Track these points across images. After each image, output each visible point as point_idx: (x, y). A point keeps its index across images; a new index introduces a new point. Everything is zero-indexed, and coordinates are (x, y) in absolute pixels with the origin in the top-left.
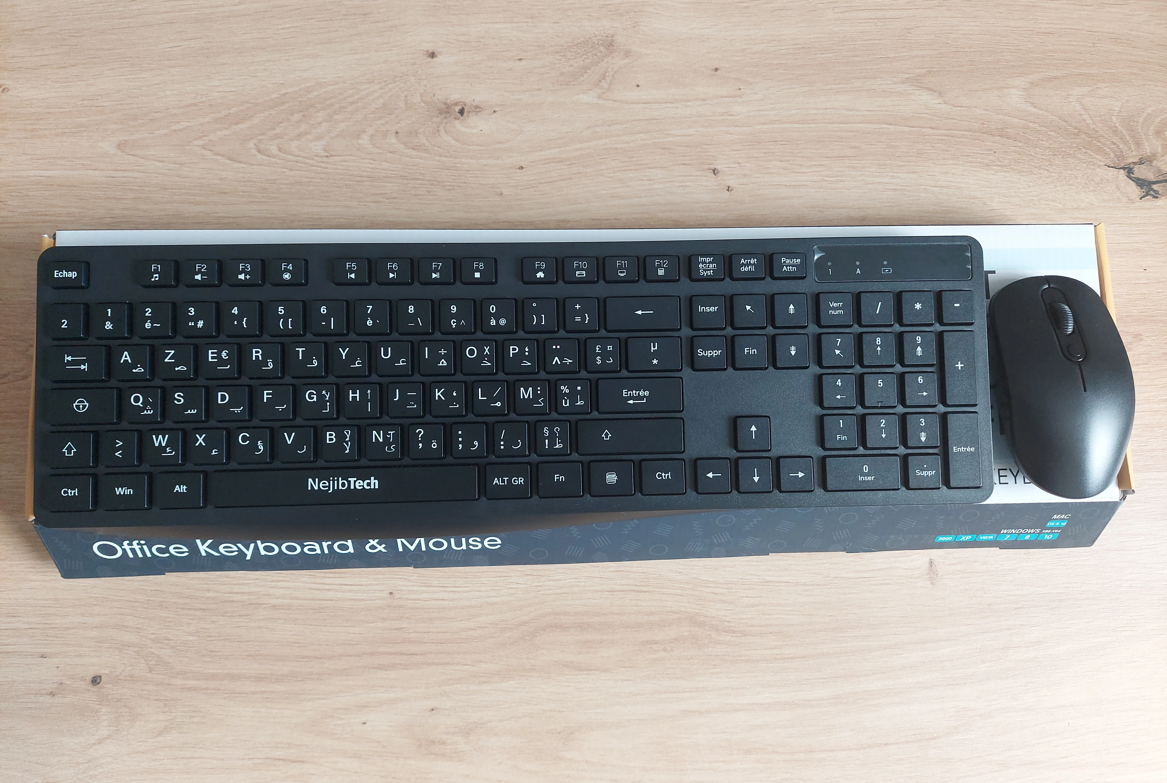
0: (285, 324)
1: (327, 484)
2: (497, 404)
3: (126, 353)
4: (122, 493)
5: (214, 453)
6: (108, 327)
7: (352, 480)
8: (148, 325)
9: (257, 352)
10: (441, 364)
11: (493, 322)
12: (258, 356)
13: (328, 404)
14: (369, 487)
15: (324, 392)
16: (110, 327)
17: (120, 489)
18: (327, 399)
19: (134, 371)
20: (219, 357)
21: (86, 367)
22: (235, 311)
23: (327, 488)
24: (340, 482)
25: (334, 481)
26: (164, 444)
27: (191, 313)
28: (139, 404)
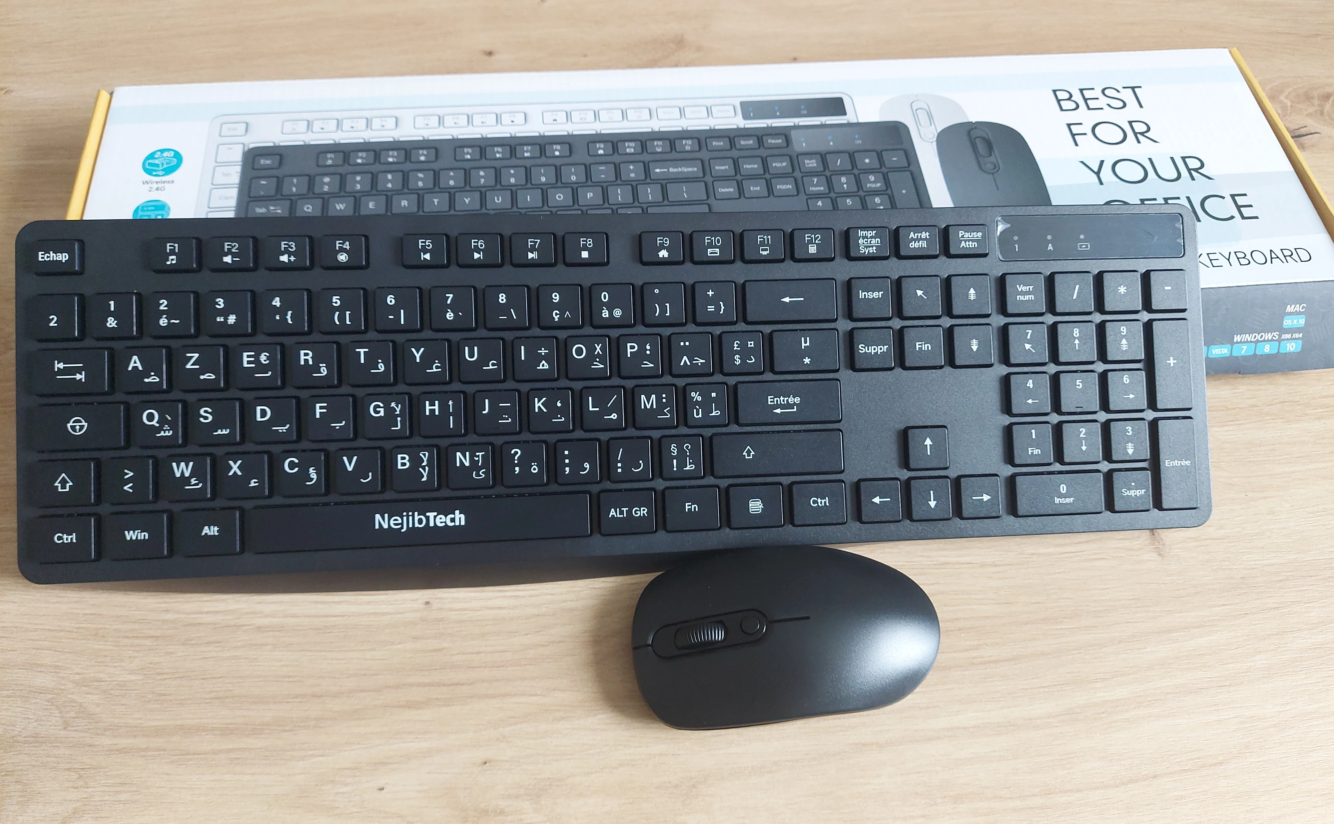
0: (342, 318)
1: (400, 521)
2: (612, 417)
3: (135, 358)
4: (134, 538)
5: (252, 485)
6: (110, 324)
8: (163, 322)
9: (306, 354)
10: (541, 367)
11: (605, 314)
12: (307, 360)
13: (399, 419)
14: (453, 524)
15: (393, 405)
16: (114, 325)
17: (131, 532)
18: (398, 413)
19: (146, 380)
20: (257, 361)
21: (83, 376)
22: (277, 302)
23: (400, 526)
26: (187, 474)
27: (219, 305)
28: (154, 423)
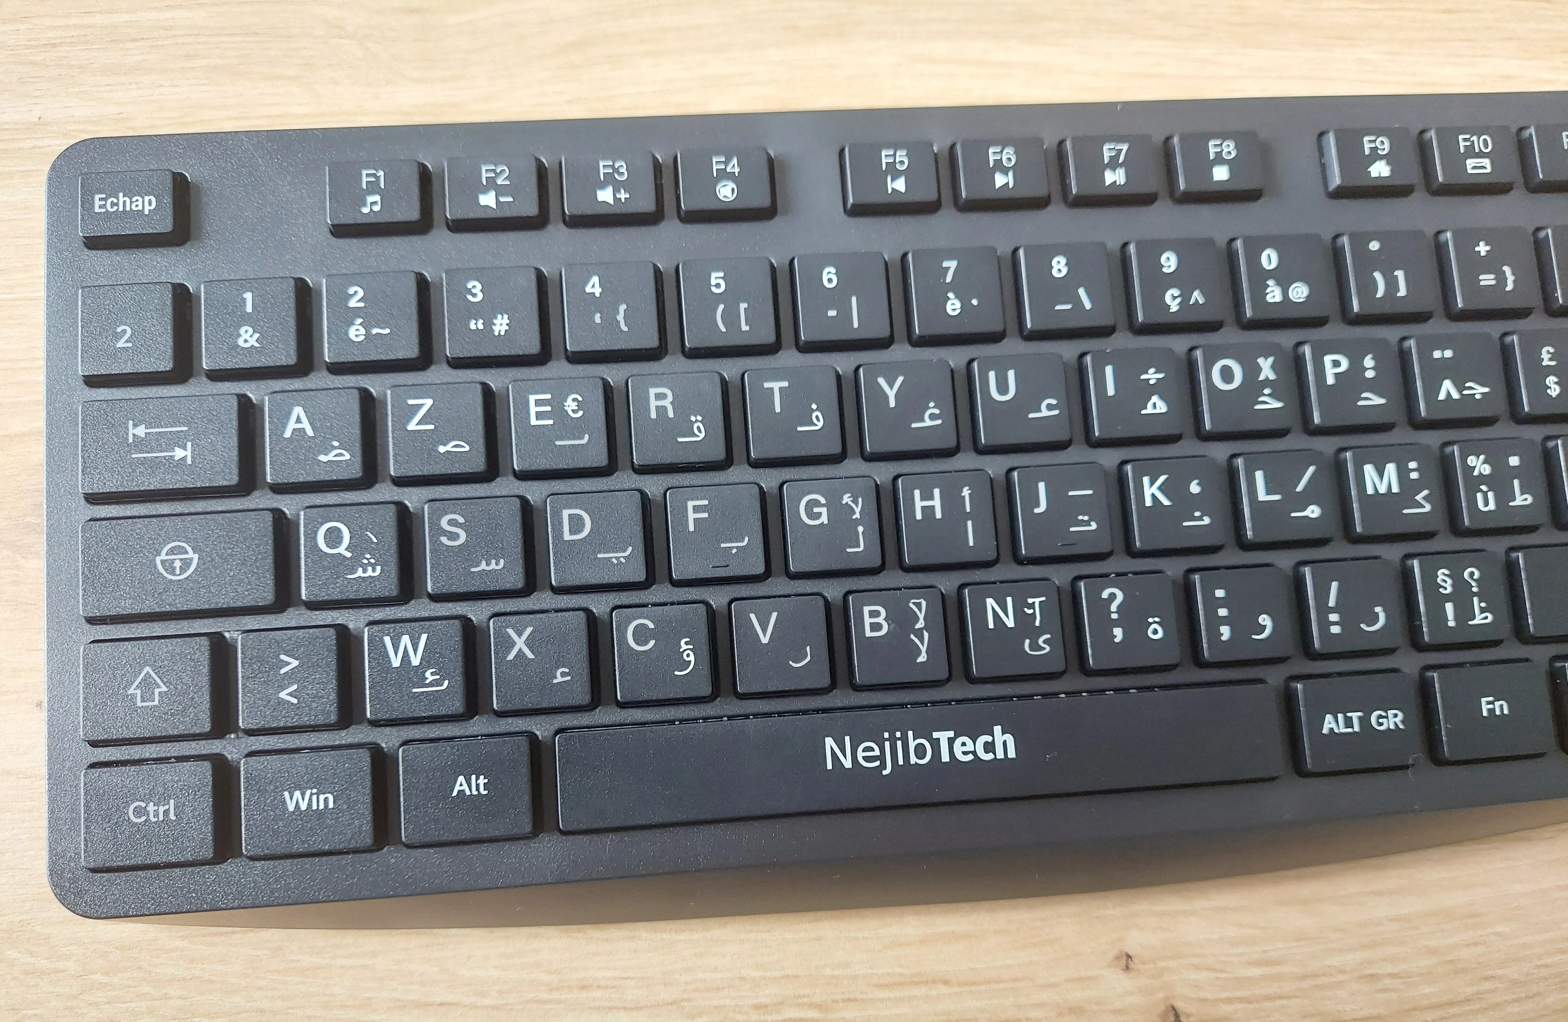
0: (731, 317)
1: (877, 752)
2: (1307, 513)
3: (298, 411)
4: (303, 806)
5: (559, 679)
6: (246, 341)
7: (943, 736)
8: (356, 332)
9: (659, 397)
10: (1149, 410)
11: (1274, 294)
12: (665, 408)
13: (861, 529)
14: (990, 756)
15: (847, 499)
16: (253, 342)
17: (297, 794)
18: (857, 516)
19: (323, 458)
20: (558, 412)
21: (188, 453)
22: (594, 286)
23: (878, 763)
24: (912, 745)
25: (893, 741)
26: (415, 661)
27: (474, 295)
28: (342, 550)
